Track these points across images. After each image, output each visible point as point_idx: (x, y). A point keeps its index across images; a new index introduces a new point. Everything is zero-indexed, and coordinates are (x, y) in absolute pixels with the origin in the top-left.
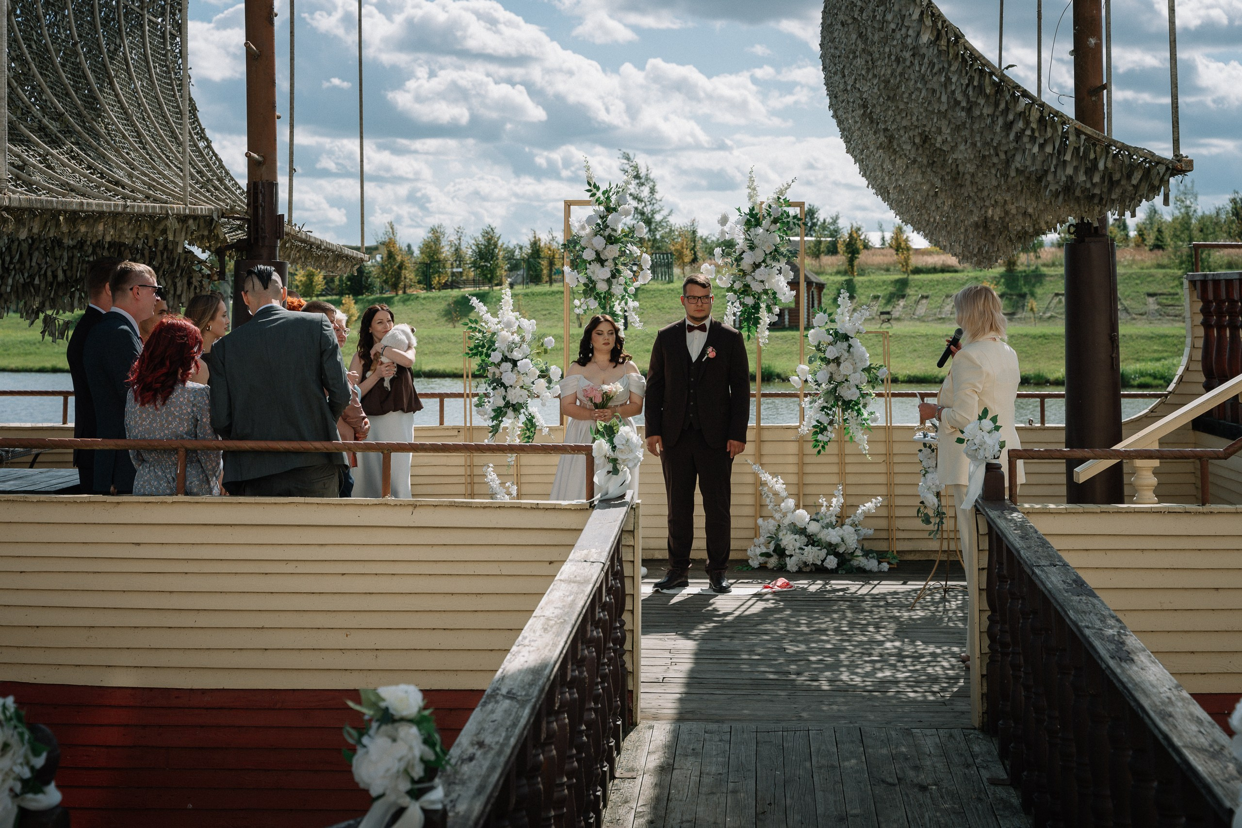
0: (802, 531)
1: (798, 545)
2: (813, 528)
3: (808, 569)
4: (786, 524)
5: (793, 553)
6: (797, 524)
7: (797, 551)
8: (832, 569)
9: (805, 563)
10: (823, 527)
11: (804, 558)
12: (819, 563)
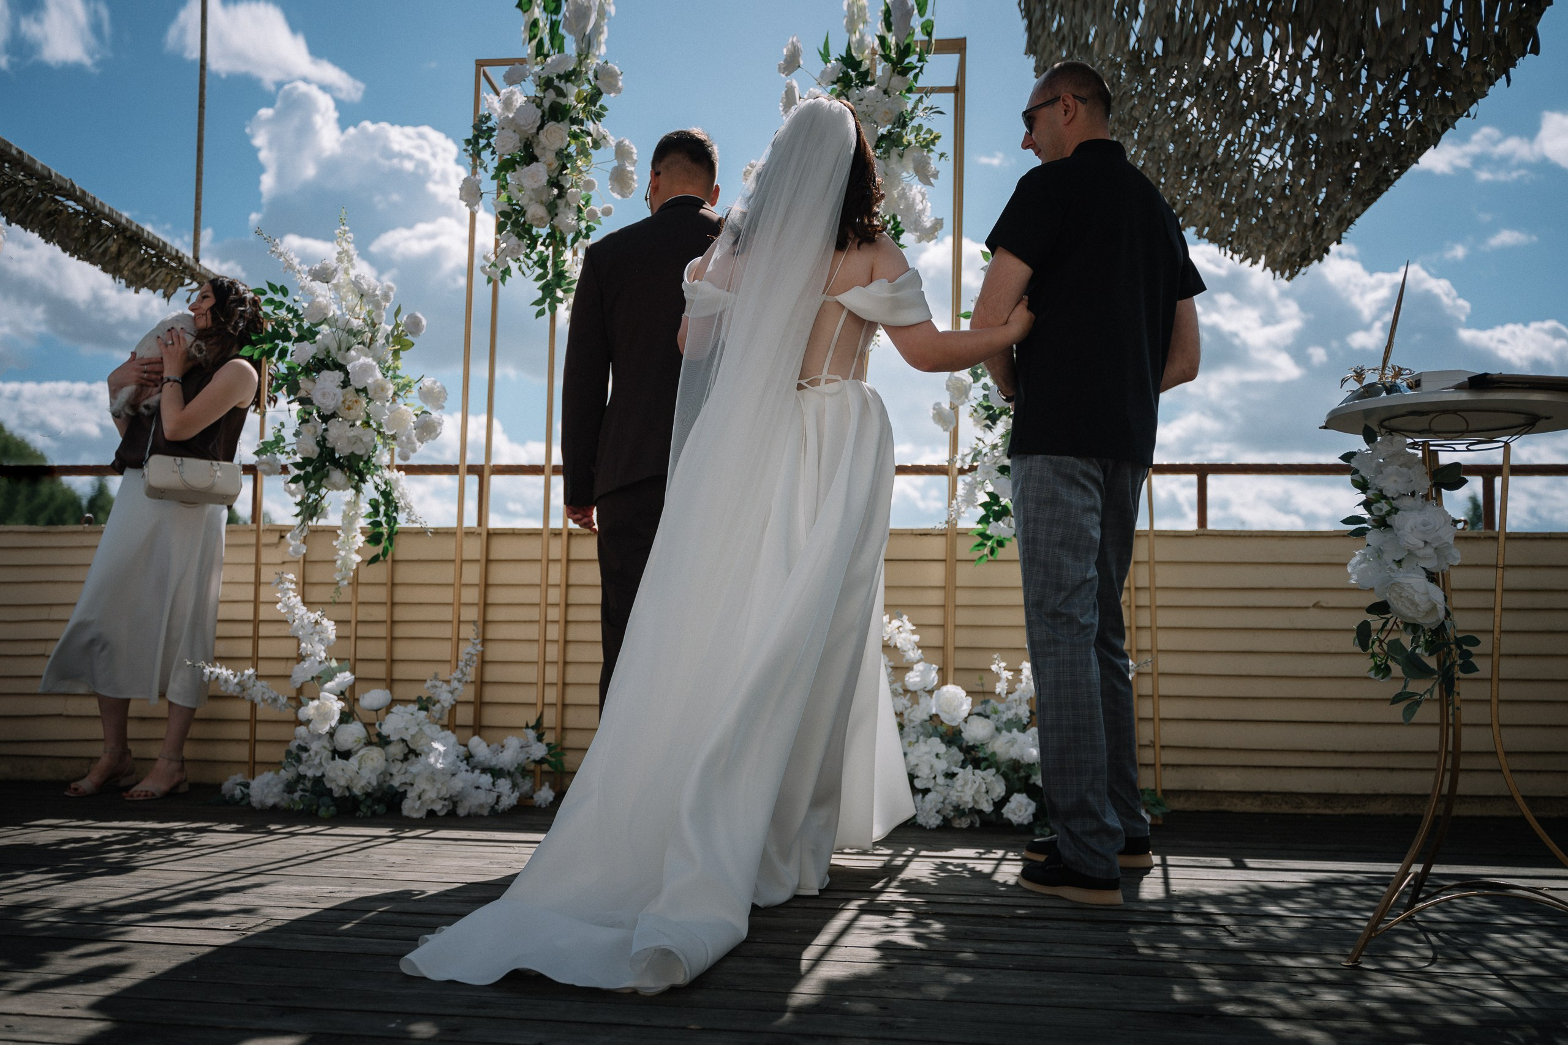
0: (952, 737)
1: (942, 766)
2: (977, 731)
3: (964, 823)
4: (917, 721)
5: (930, 785)
6: (944, 717)
7: (941, 780)
8: (1020, 825)
9: (957, 808)
10: (998, 730)
11: (954, 797)
12: (987, 808)
